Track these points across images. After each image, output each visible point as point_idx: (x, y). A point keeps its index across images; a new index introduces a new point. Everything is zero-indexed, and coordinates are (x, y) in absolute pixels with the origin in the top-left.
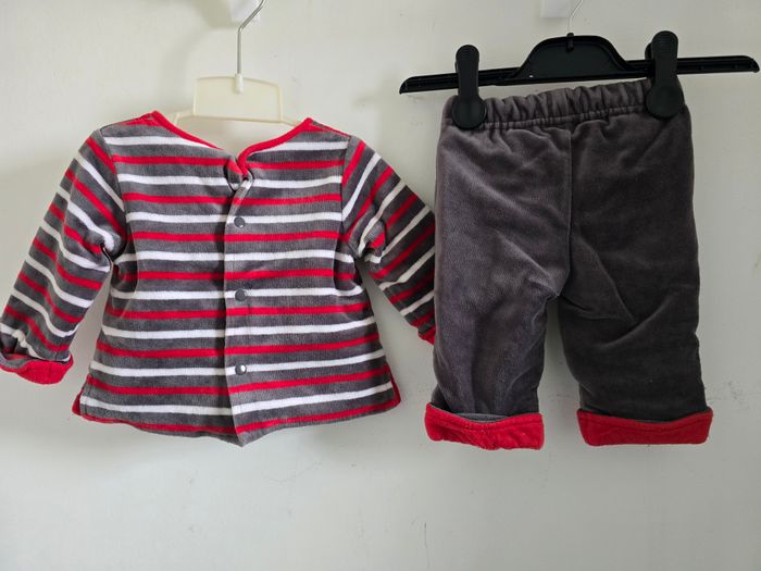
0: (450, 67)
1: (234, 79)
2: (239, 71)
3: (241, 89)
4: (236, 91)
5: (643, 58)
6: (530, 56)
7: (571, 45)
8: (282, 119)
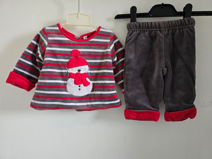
0: (129, 12)
1: (77, 14)
2: (79, 12)
3: (80, 17)
4: (78, 17)
5: (183, 11)
6: (151, 9)
7: (162, 7)
8: (91, 25)
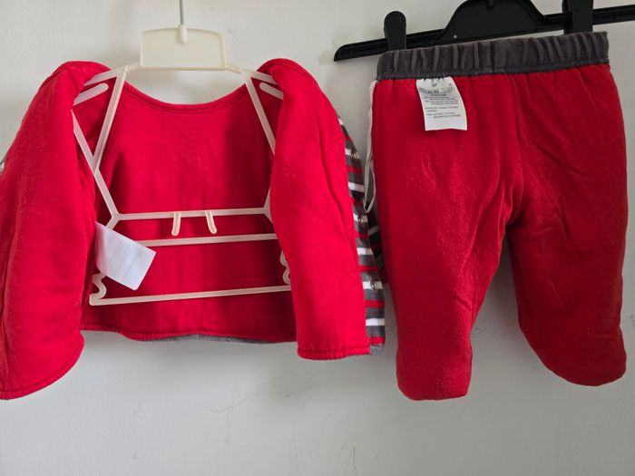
1: (178, 30)
2: (182, 22)
3: (186, 40)
4: (179, 40)
6: (454, 17)
7: (491, 2)
8: (226, 66)
